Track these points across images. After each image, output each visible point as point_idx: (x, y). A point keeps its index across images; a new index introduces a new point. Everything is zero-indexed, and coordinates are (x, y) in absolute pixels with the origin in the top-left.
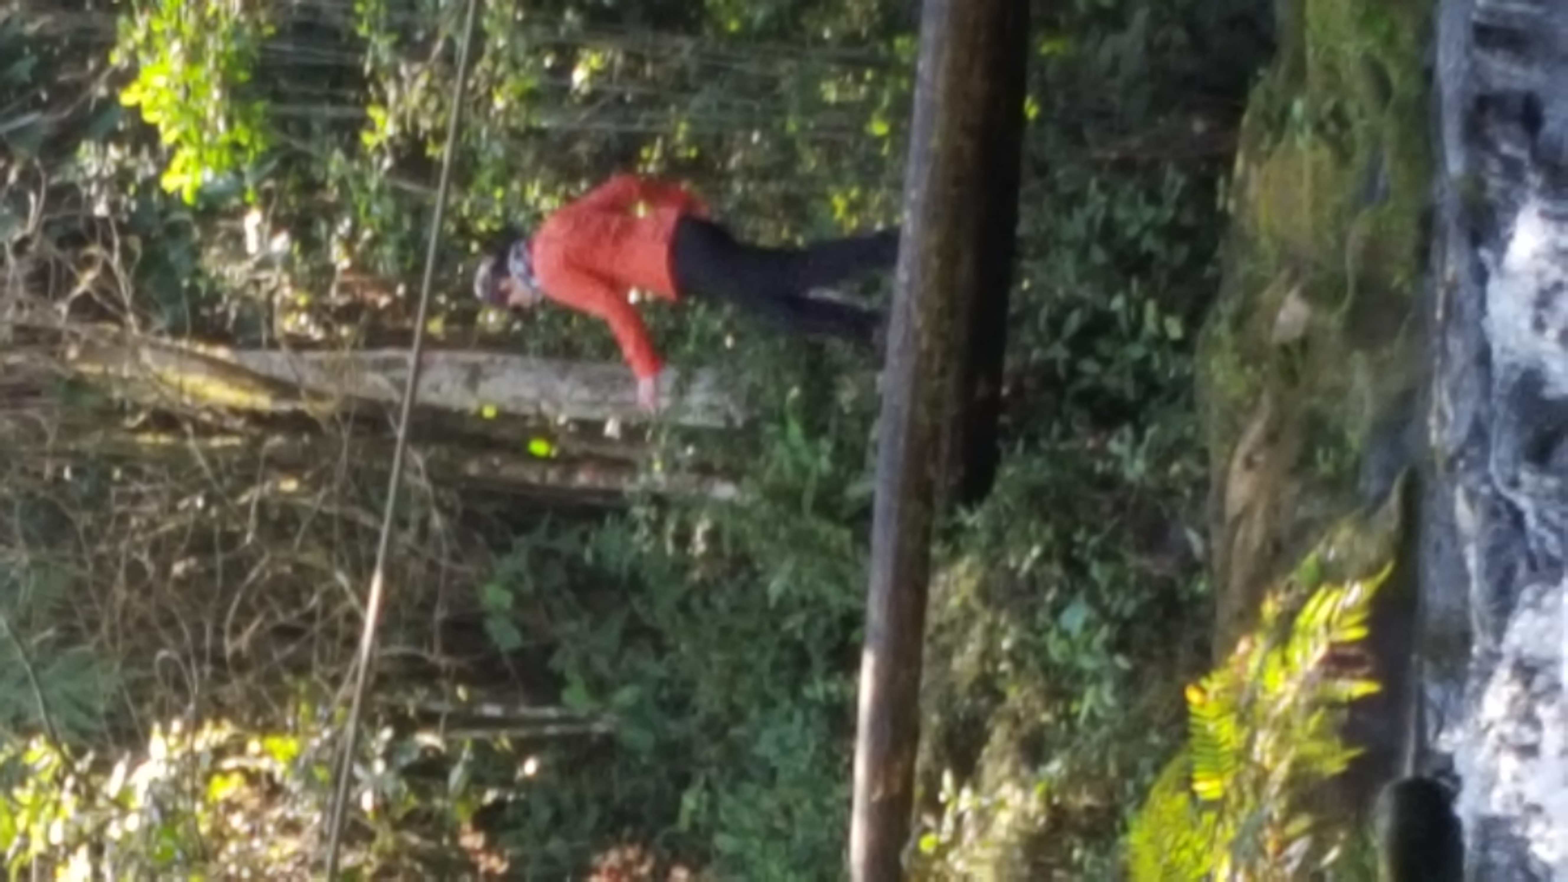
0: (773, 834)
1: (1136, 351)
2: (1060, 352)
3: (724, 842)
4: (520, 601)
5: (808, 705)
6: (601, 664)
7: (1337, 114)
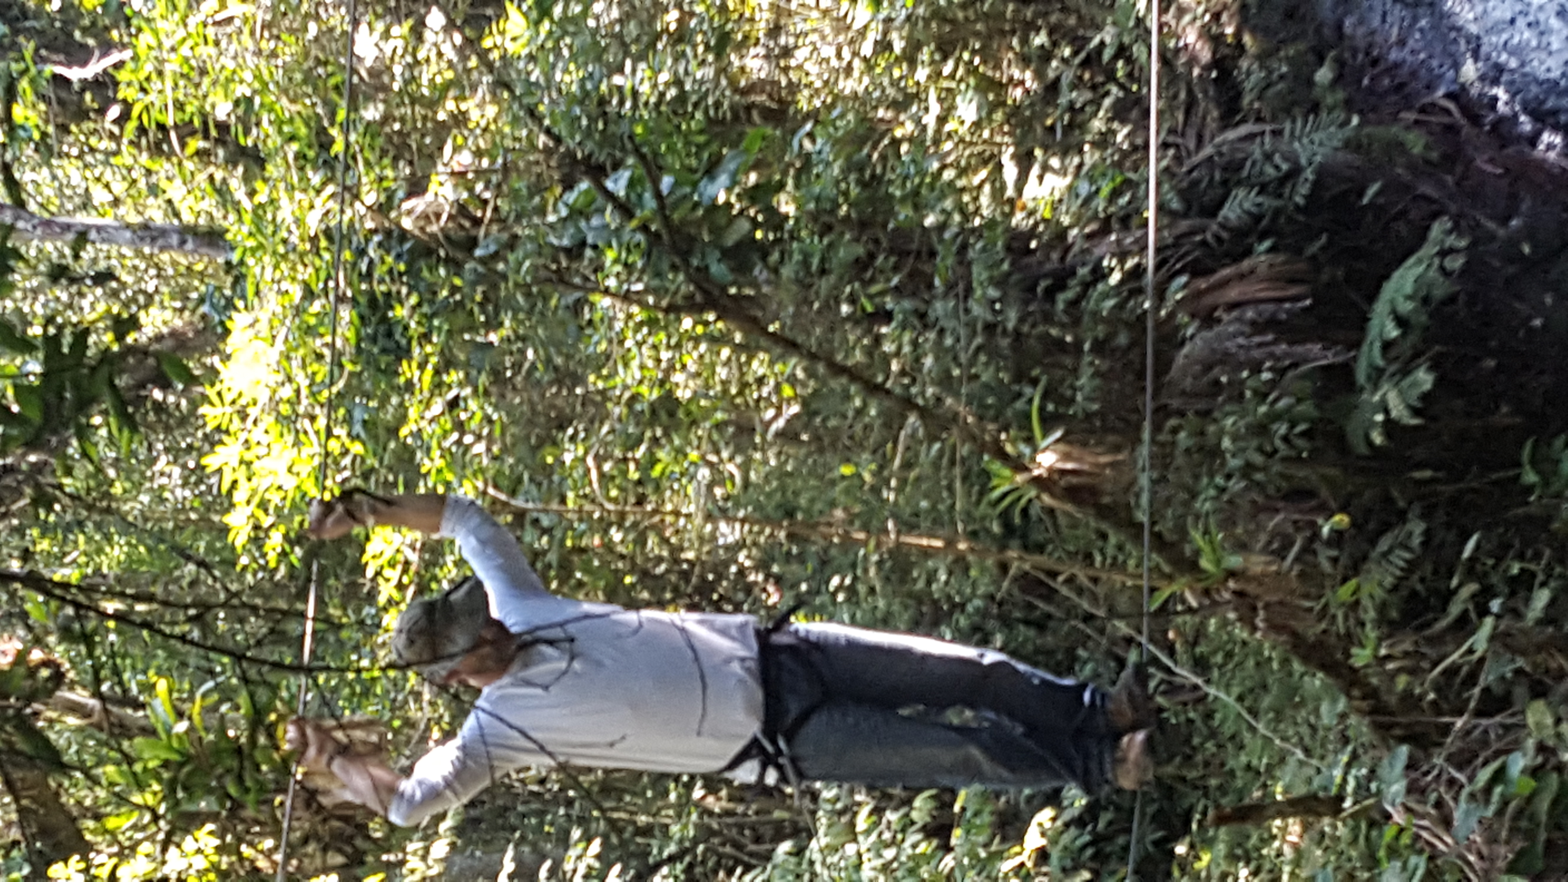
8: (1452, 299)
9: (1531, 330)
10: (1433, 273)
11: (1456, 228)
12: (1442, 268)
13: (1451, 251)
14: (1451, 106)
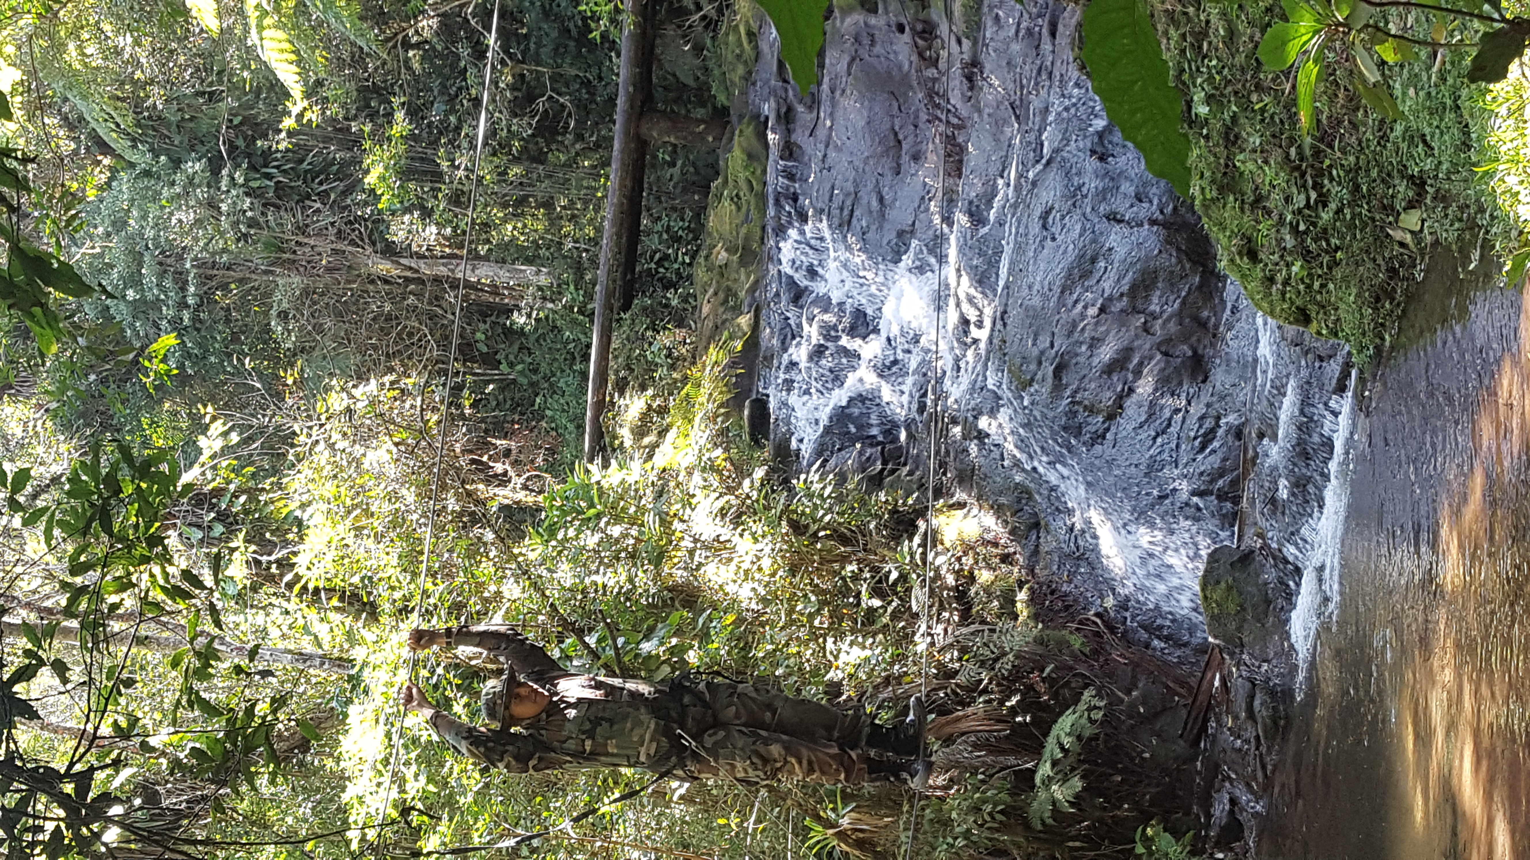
0: (564, 411)
1: (676, 266)
2: (653, 266)
3: (548, 413)
4: (487, 338)
5: (574, 372)
6: (511, 357)
7: (737, 195)
8: (1095, 738)
9: (1143, 758)
10: (1084, 721)
11: (1099, 695)
12: (1089, 718)
13: (1095, 707)
14: (1098, 621)
